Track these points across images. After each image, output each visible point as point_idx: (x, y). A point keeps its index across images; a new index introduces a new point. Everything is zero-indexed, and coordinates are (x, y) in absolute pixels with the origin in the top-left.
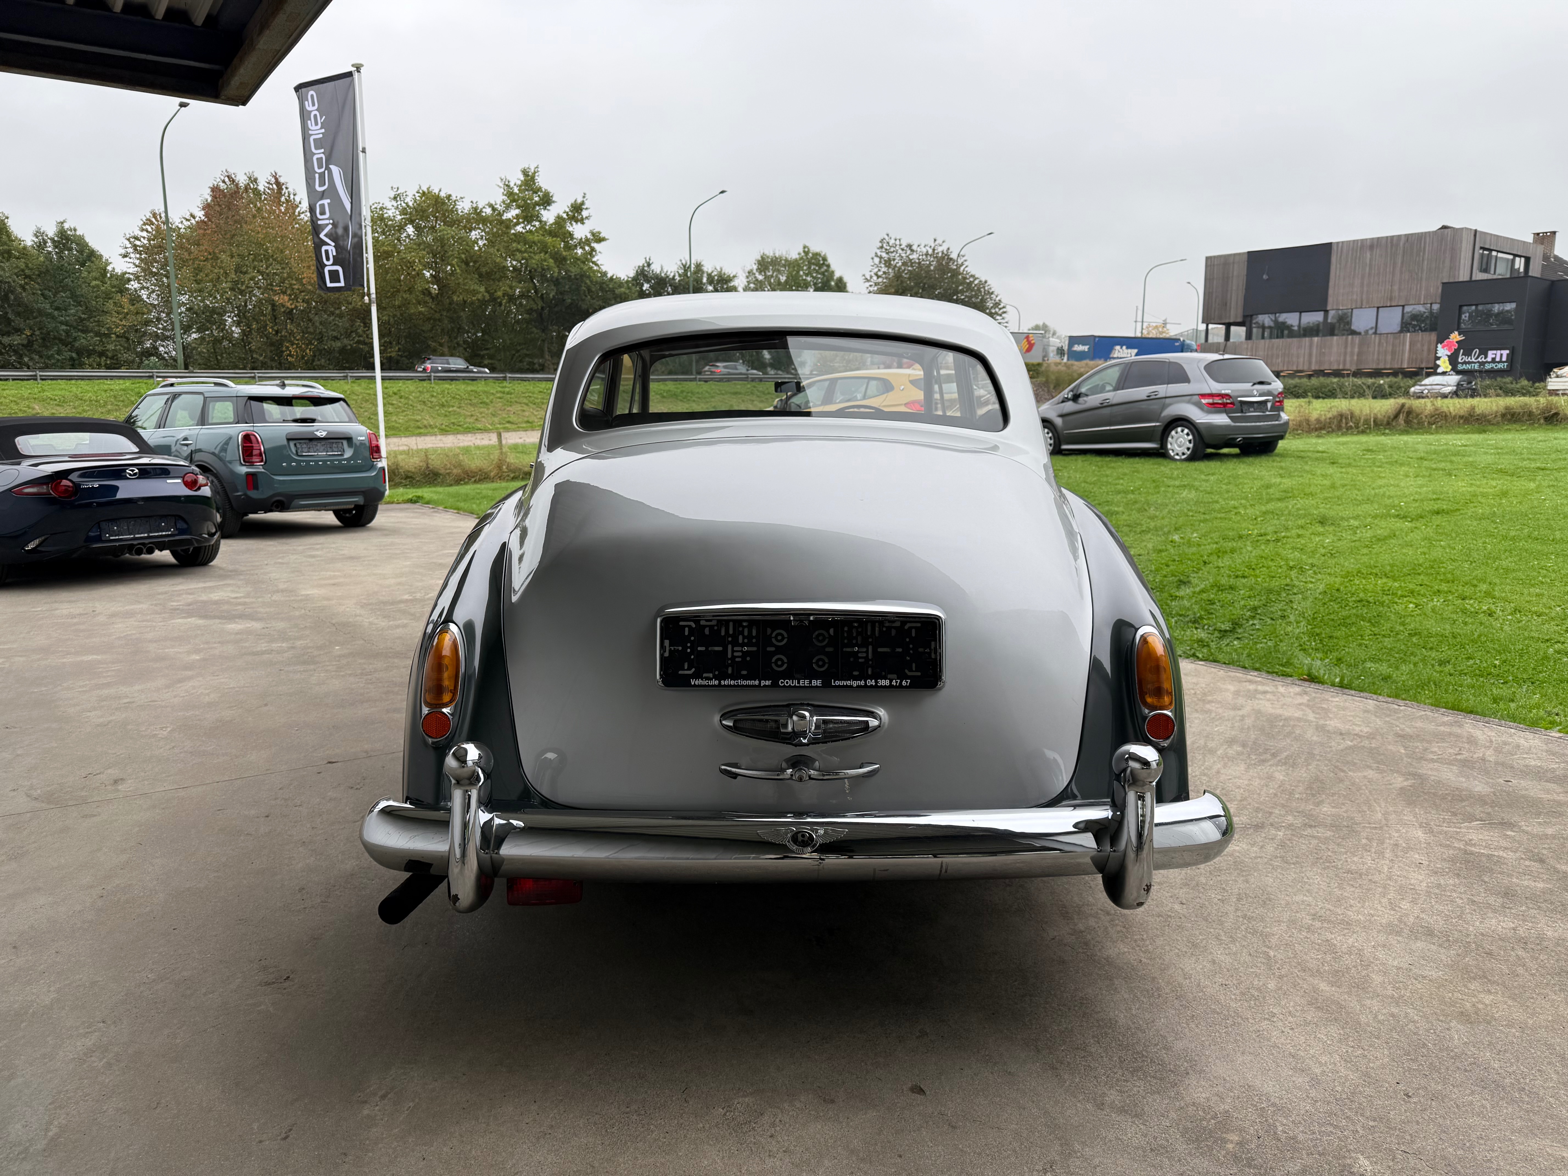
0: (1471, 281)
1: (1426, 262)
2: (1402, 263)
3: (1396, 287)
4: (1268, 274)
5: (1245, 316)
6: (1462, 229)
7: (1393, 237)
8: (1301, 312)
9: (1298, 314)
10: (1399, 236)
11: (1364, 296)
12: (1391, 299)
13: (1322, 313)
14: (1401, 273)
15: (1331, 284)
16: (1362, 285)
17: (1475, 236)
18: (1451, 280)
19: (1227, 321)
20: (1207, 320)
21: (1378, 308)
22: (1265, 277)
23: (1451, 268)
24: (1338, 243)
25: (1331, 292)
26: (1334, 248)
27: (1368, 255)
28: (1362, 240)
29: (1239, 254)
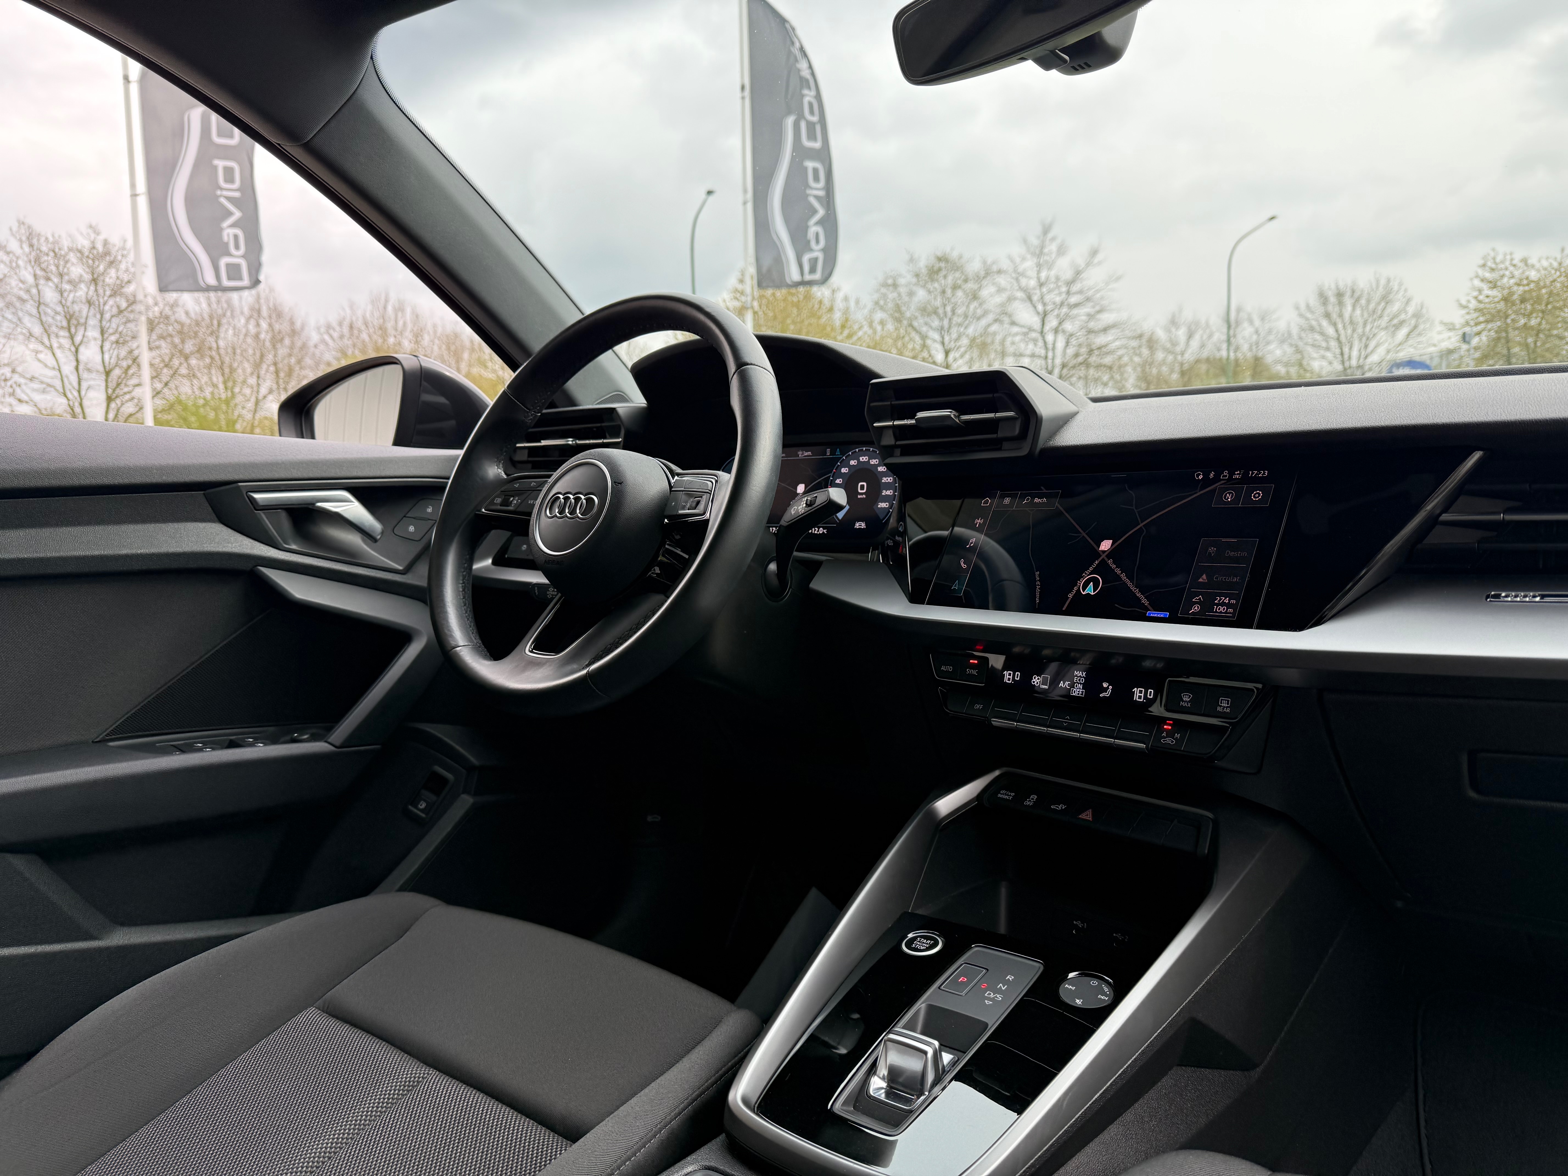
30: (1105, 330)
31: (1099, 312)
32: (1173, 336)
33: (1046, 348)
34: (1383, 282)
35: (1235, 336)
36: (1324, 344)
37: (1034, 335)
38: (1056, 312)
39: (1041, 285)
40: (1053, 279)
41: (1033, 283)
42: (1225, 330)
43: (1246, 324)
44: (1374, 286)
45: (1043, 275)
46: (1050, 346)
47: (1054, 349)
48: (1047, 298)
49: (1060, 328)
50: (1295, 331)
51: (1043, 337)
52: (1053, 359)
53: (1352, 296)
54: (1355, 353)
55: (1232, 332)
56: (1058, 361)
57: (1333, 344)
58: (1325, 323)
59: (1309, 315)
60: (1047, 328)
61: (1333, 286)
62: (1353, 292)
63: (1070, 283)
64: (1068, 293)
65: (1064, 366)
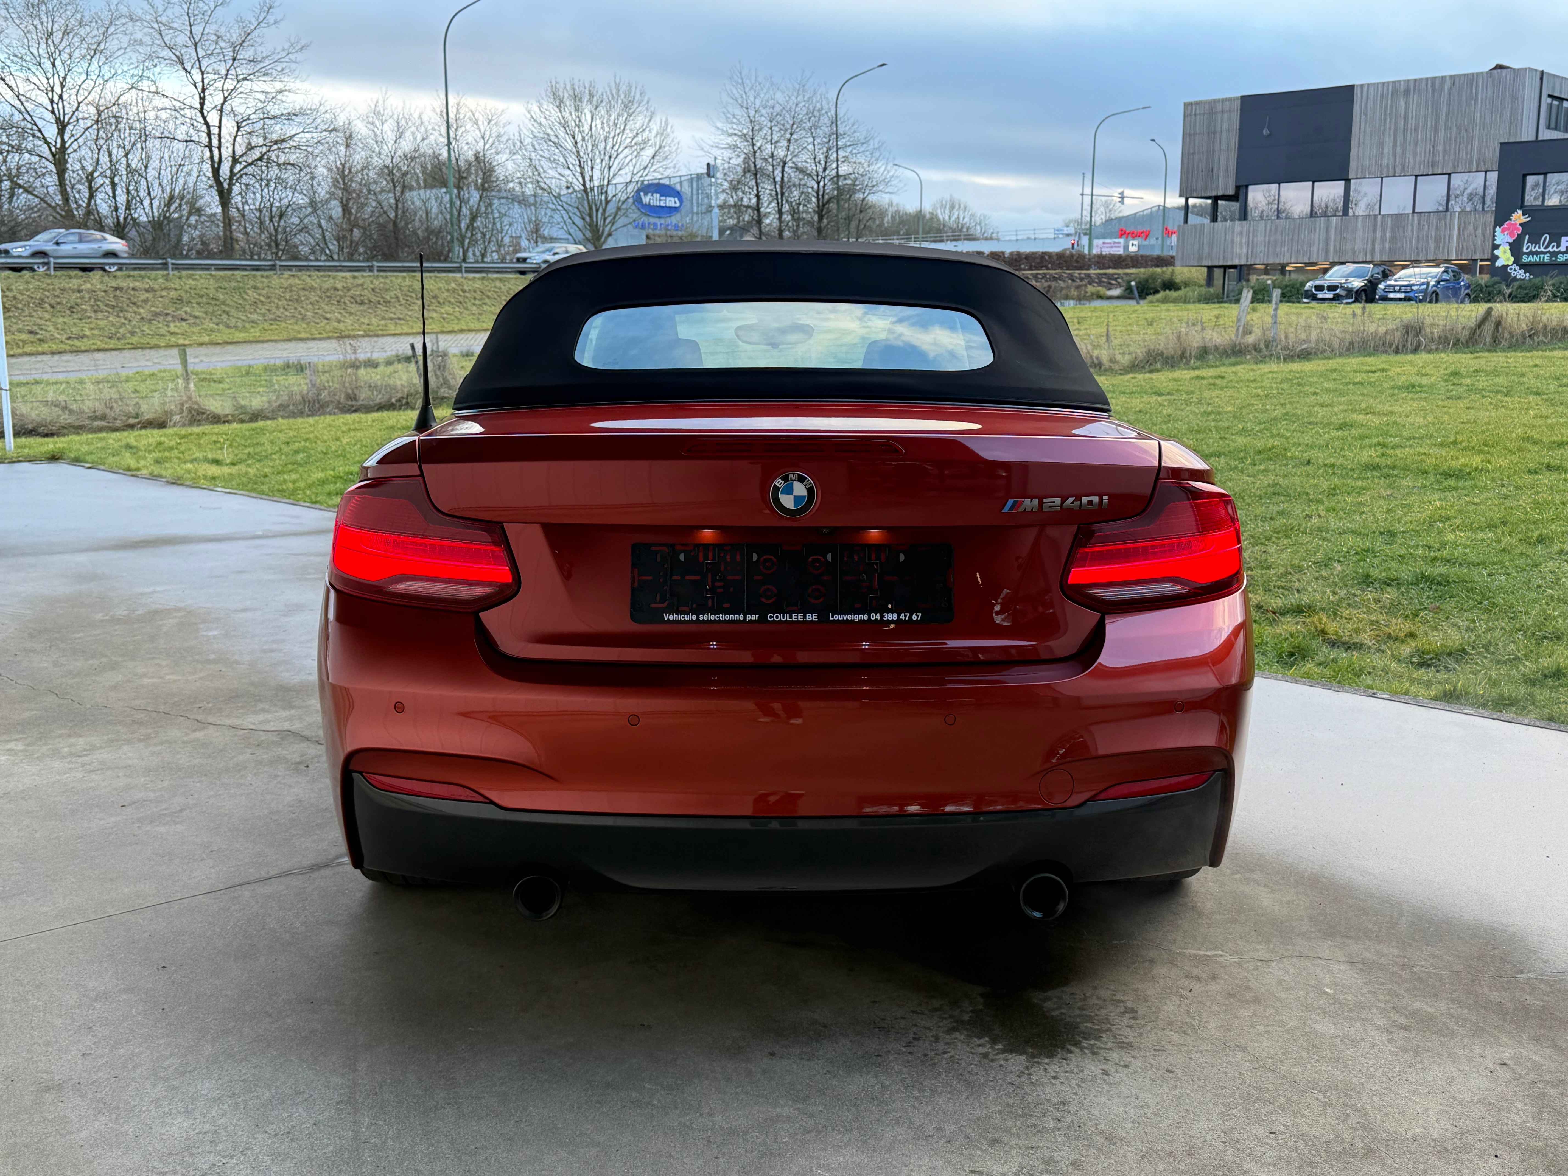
0: (1536, 141)
1: (1478, 115)
2: (1447, 115)
3: (1440, 148)
4: (1268, 128)
5: (1238, 188)
6: (1525, 69)
7: (1434, 78)
8: (1313, 182)
9: (1310, 183)
10: (1443, 78)
11: (1398, 161)
12: (1433, 165)
13: (1340, 183)
14: (1446, 128)
15: (1354, 142)
16: (1395, 144)
17: (1541, 79)
18: (1512, 140)
19: (1214, 194)
20: (1185, 193)
22: (1265, 132)
23: (1511, 122)
24: (1362, 86)
25: (1353, 153)
26: (1357, 91)
27: (1403, 103)
28: (1394, 82)
29: (1230, 99)
30: (290, 116)
31: (281, 92)
32: (378, 132)
33: (209, 135)
34: (624, 88)
35: (455, 139)
36: (562, 160)
37: (188, 112)
38: (219, 84)
39: (196, 45)
40: (214, 38)
41: (182, 39)
42: (443, 130)
43: (469, 126)
44: (614, 92)
45: (197, 30)
46: (215, 130)
47: (219, 135)
48: (204, 64)
49: (227, 107)
50: (528, 141)
51: (204, 118)
52: (219, 148)
53: (590, 101)
54: (597, 174)
55: (452, 135)
56: (226, 153)
57: (572, 159)
58: (562, 133)
59: (543, 121)
60: (207, 106)
61: (569, 87)
62: (591, 95)
63: (236, 48)
64: (234, 60)
65: (235, 161)
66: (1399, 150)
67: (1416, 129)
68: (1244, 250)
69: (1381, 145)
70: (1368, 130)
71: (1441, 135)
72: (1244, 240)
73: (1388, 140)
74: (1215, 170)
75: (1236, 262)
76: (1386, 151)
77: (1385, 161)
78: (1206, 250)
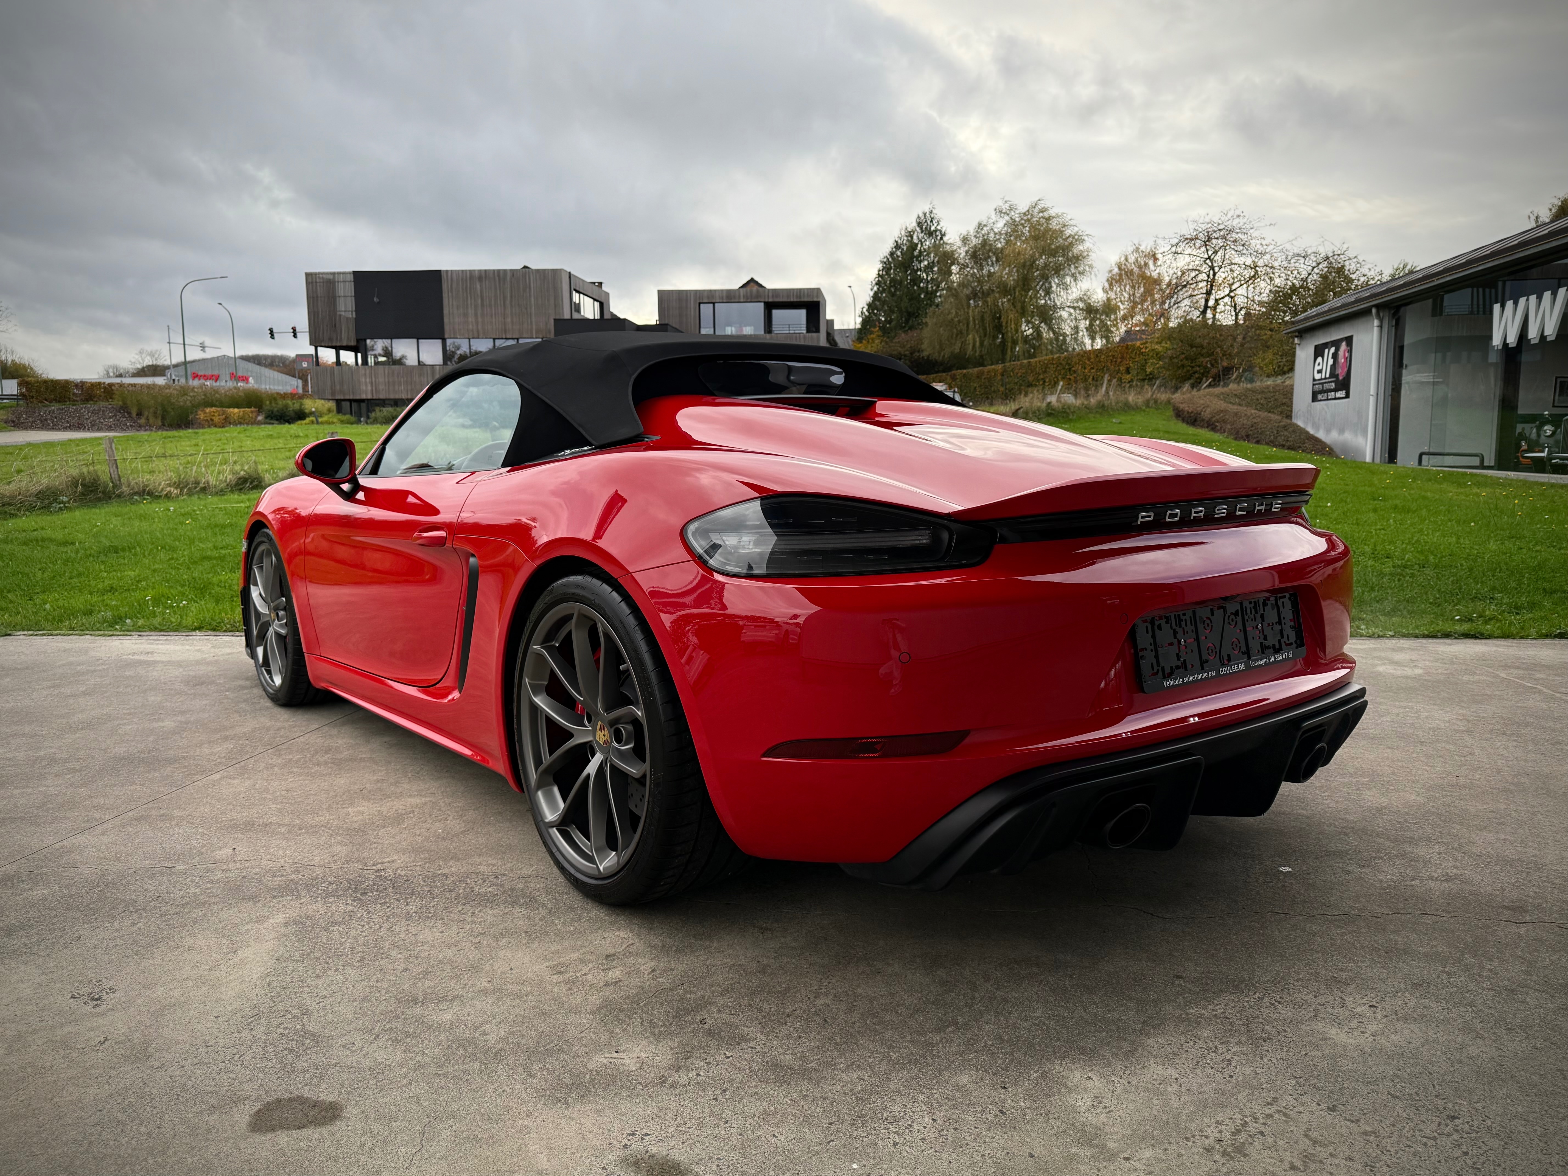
0: (571, 319)
1: (533, 299)
2: (511, 297)
3: (509, 320)
4: (378, 297)
5: (358, 341)
6: (561, 270)
7: (499, 271)
8: (418, 339)
9: (415, 340)
10: (505, 271)
11: (480, 327)
12: (505, 332)
13: (439, 342)
14: (511, 306)
15: (446, 311)
16: (476, 315)
17: (570, 277)
18: (558, 317)
19: (339, 344)
20: (316, 342)
21: (494, 339)
22: (375, 299)
23: (555, 306)
24: (447, 271)
25: (446, 320)
26: (444, 276)
27: (478, 286)
28: (470, 271)
29: (344, 273)
66: (480, 320)
67: (490, 306)
68: (369, 388)
69: (466, 315)
70: (455, 303)
71: (508, 311)
72: (368, 380)
73: (471, 312)
74: (338, 326)
75: (364, 397)
76: (470, 319)
77: (471, 327)
78: (338, 387)
